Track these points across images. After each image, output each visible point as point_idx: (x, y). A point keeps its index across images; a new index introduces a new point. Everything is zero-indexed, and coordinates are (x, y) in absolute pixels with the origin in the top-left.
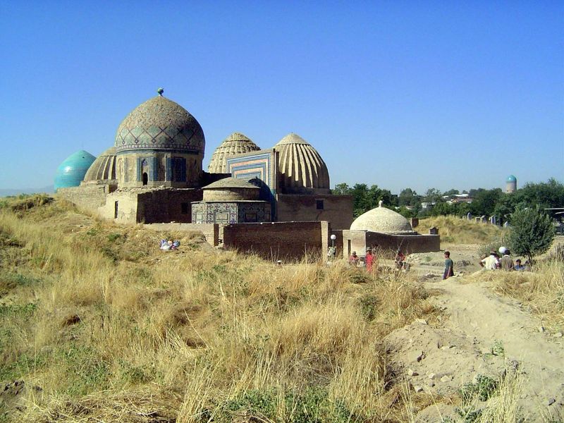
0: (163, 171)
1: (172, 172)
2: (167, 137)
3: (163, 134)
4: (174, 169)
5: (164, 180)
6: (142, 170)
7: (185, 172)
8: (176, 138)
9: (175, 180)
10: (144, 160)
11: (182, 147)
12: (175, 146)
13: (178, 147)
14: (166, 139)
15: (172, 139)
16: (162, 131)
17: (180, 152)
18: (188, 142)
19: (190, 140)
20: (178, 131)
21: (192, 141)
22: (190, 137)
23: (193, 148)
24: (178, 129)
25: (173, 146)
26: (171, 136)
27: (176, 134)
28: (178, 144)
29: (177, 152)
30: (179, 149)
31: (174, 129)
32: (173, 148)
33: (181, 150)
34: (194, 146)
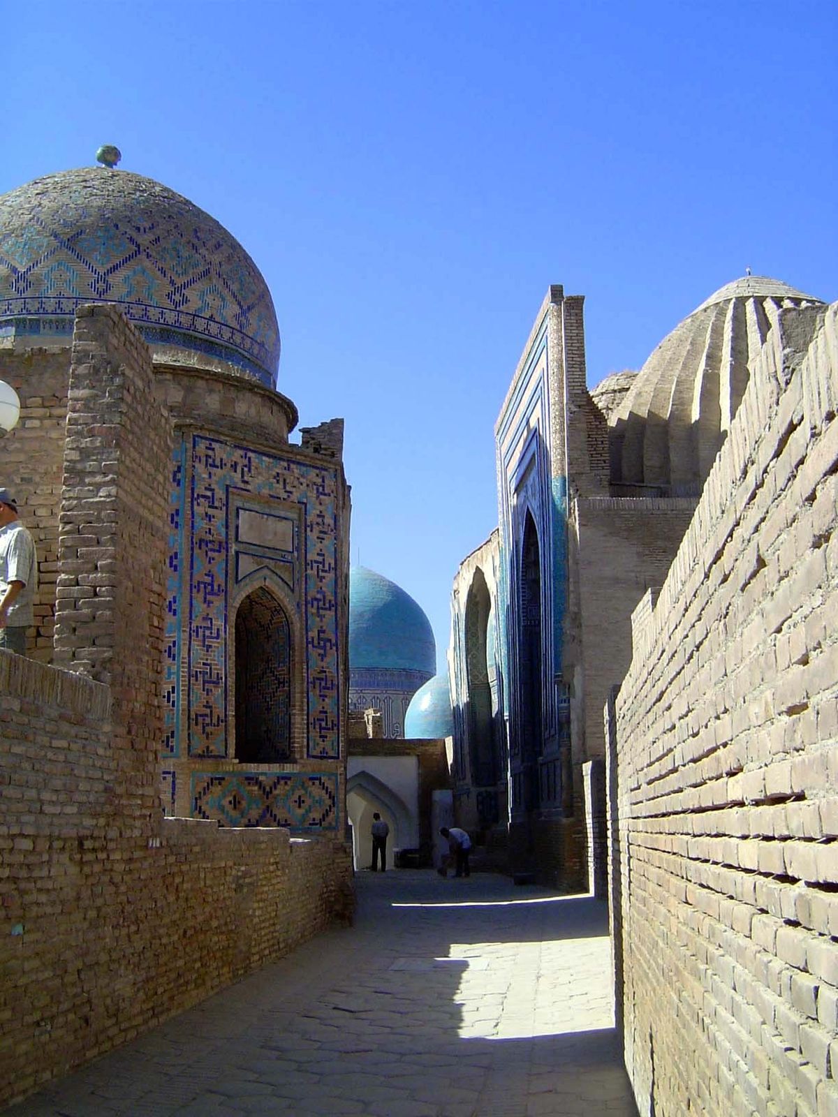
18: (101, 285)
19: (110, 279)
20: (55, 243)
21: (126, 279)
22: (110, 265)
23: (131, 311)
24: (56, 236)
25: (27, 306)
26: (17, 266)
27: (43, 252)
28: (51, 293)
29: (42, 329)
30: (53, 317)
31: (38, 235)
32: (24, 312)
33: (63, 320)
34: (139, 302)
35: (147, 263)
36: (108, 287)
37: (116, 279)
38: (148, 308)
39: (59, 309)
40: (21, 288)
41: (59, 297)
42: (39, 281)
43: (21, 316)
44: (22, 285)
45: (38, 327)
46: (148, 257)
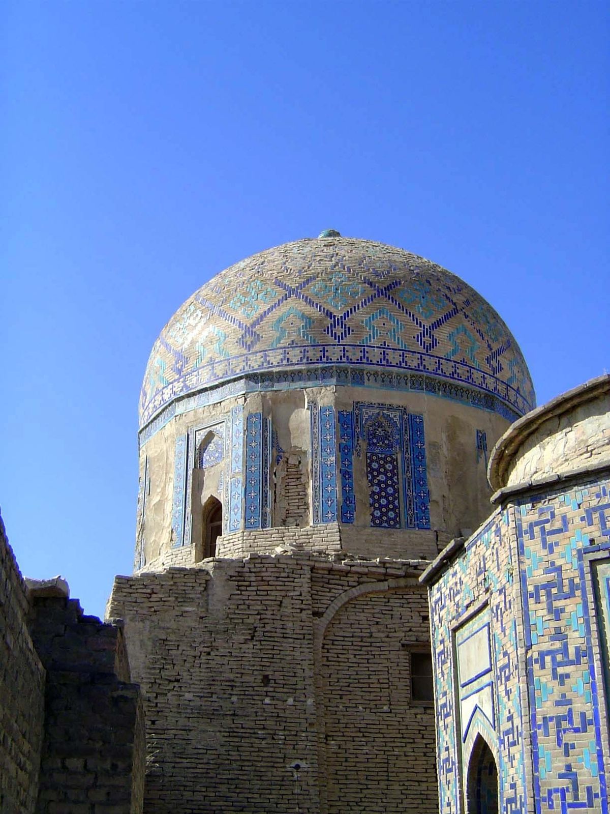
0: (296, 476)
1: (346, 475)
2: (315, 313)
3: (295, 305)
4: (358, 464)
5: (300, 520)
6: (198, 485)
7: (420, 481)
8: (361, 316)
9: (363, 516)
10: (210, 436)
11: (395, 358)
12: (355, 355)
13: (375, 355)
14: (309, 321)
15: (337, 322)
16: (292, 291)
17: (387, 380)
18: (427, 340)
19: (436, 333)
20: (372, 292)
21: (451, 336)
22: (434, 320)
23: (457, 371)
24: (371, 284)
25: (347, 354)
26: (332, 310)
27: (360, 299)
28: (373, 342)
29: (366, 380)
30: (379, 369)
31: (349, 281)
32: (344, 360)
33: (390, 373)
34: (463, 363)
35: (467, 324)
36: (434, 344)
37: (442, 334)
38: (473, 371)
39: (384, 361)
40: (339, 334)
41: (384, 347)
42: (360, 328)
43: (342, 365)
44: (339, 330)
45: (362, 378)
46: (466, 318)
